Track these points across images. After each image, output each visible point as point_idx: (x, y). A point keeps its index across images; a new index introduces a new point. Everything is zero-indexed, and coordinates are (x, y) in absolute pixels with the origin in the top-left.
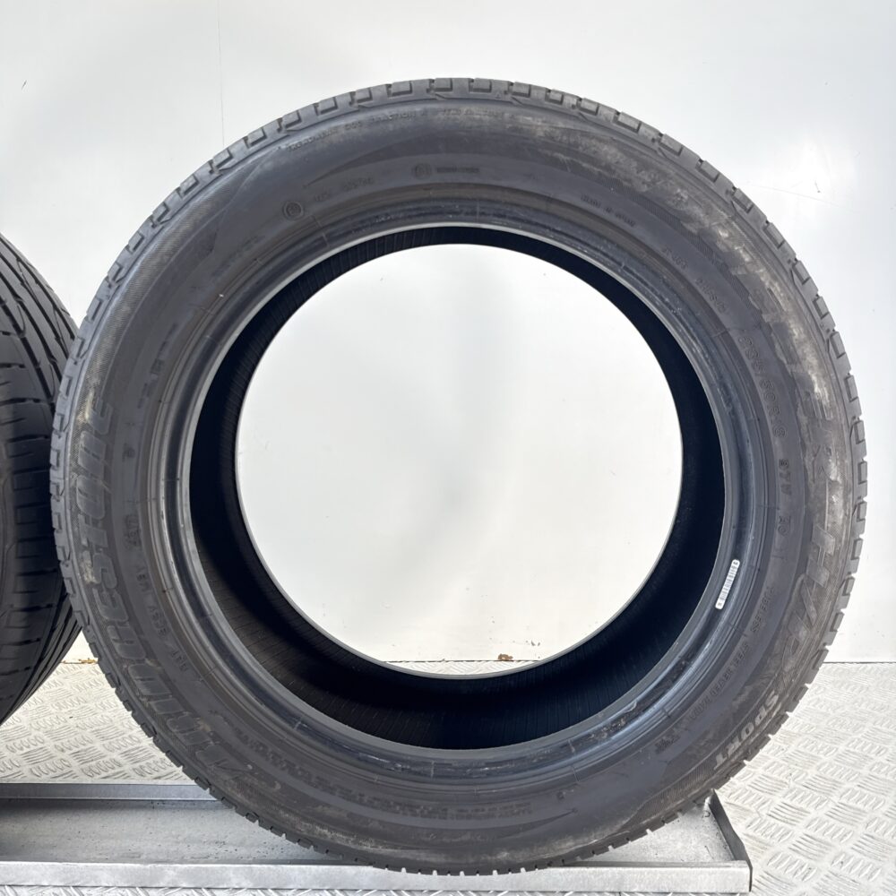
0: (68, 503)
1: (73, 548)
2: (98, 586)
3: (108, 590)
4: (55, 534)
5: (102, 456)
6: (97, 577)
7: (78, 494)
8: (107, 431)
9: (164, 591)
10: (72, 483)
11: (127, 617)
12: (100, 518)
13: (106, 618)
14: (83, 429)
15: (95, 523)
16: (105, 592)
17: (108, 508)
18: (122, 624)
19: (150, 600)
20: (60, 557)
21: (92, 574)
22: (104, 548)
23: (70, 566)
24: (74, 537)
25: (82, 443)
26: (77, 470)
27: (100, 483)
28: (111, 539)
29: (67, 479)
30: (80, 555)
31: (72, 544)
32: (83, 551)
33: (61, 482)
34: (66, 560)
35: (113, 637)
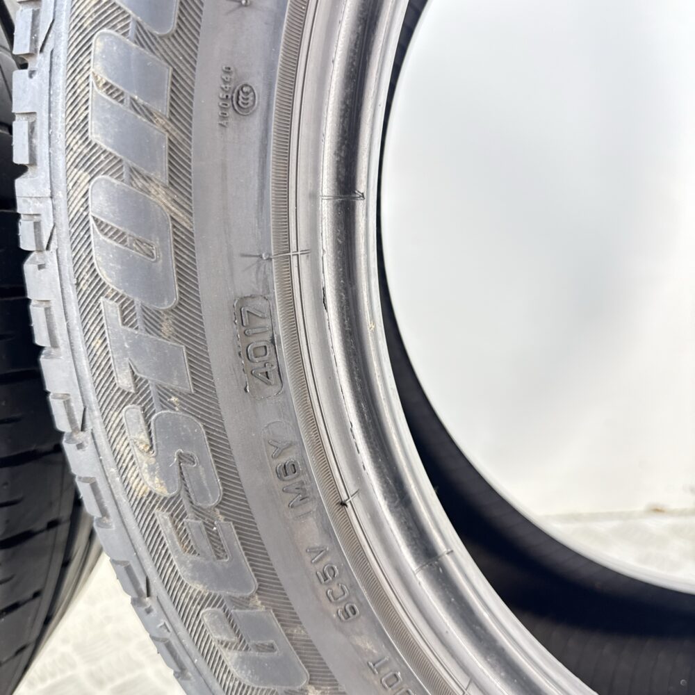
0: (68, 267)
1: (92, 397)
2: (170, 503)
3: (199, 512)
4: (43, 360)
5: (161, 107)
6: (165, 477)
7: (96, 237)
8: (172, 27)
9: (343, 504)
10: (77, 205)
11: (254, 584)
12: (167, 305)
13: (197, 587)
14: (97, 26)
15: (152, 322)
16: (190, 520)
17: (186, 275)
18: (242, 603)
19: (310, 532)
20: (61, 423)
21: (152, 469)
22: (181, 395)
23: (89, 447)
24: (93, 365)
25: (98, 69)
26: (89, 161)
27: (160, 197)
28: (199, 365)
29: (60, 195)
30: (114, 417)
31: (89, 387)
32: (122, 405)
33: (45, 207)
34: (75, 430)
35: (217, 635)
